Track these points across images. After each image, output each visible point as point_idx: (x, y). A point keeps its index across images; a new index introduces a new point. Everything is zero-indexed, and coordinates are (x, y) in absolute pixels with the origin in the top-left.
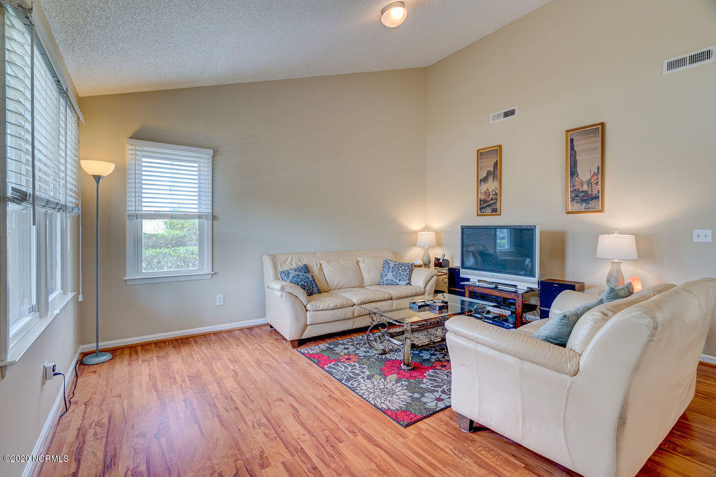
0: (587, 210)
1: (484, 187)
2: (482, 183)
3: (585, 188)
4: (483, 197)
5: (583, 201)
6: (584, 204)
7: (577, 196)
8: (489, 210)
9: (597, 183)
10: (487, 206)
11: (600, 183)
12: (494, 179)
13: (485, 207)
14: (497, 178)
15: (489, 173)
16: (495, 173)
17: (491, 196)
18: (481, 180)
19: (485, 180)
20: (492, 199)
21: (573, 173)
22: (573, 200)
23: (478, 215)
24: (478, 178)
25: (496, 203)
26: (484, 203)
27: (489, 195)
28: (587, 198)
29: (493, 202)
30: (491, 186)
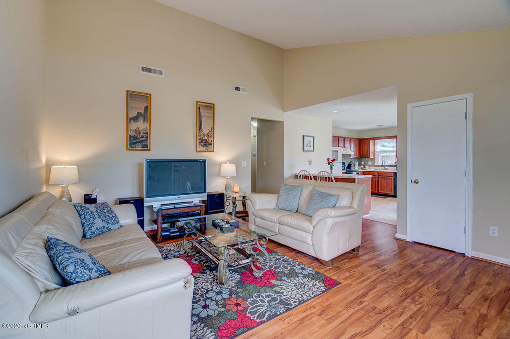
0: (207, 151)
1: (134, 126)
2: (132, 121)
3: (206, 138)
4: (133, 134)
5: (205, 145)
6: (205, 147)
7: (202, 142)
8: (139, 146)
9: (211, 136)
10: (137, 142)
11: (212, 136)
12: (144, 120)
13: (135, 143)
14: (147, 120)
15: (139, 114)
16: (145, 115)
17: (142, 134)
18: (131, 119)
19: (135, 119)
20: (142, 137)
21: (200, 128)
22: (199, 144)
23: (128, 149)
24: (127, 116)
25: (146, 140)
26: (134, 139)
27: (140, 133)
28: (206, 143)
29: (143, 139)
30: (141, 125)
